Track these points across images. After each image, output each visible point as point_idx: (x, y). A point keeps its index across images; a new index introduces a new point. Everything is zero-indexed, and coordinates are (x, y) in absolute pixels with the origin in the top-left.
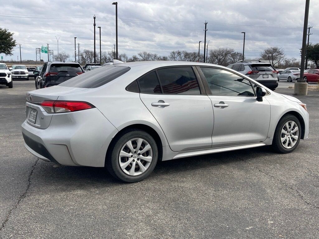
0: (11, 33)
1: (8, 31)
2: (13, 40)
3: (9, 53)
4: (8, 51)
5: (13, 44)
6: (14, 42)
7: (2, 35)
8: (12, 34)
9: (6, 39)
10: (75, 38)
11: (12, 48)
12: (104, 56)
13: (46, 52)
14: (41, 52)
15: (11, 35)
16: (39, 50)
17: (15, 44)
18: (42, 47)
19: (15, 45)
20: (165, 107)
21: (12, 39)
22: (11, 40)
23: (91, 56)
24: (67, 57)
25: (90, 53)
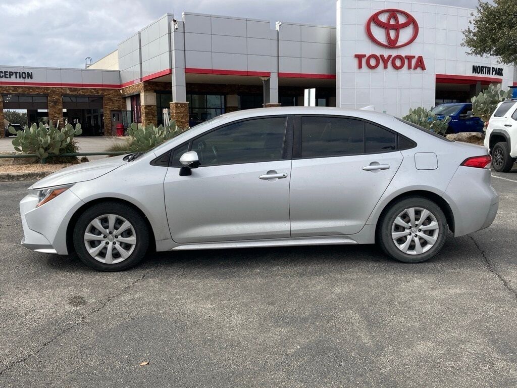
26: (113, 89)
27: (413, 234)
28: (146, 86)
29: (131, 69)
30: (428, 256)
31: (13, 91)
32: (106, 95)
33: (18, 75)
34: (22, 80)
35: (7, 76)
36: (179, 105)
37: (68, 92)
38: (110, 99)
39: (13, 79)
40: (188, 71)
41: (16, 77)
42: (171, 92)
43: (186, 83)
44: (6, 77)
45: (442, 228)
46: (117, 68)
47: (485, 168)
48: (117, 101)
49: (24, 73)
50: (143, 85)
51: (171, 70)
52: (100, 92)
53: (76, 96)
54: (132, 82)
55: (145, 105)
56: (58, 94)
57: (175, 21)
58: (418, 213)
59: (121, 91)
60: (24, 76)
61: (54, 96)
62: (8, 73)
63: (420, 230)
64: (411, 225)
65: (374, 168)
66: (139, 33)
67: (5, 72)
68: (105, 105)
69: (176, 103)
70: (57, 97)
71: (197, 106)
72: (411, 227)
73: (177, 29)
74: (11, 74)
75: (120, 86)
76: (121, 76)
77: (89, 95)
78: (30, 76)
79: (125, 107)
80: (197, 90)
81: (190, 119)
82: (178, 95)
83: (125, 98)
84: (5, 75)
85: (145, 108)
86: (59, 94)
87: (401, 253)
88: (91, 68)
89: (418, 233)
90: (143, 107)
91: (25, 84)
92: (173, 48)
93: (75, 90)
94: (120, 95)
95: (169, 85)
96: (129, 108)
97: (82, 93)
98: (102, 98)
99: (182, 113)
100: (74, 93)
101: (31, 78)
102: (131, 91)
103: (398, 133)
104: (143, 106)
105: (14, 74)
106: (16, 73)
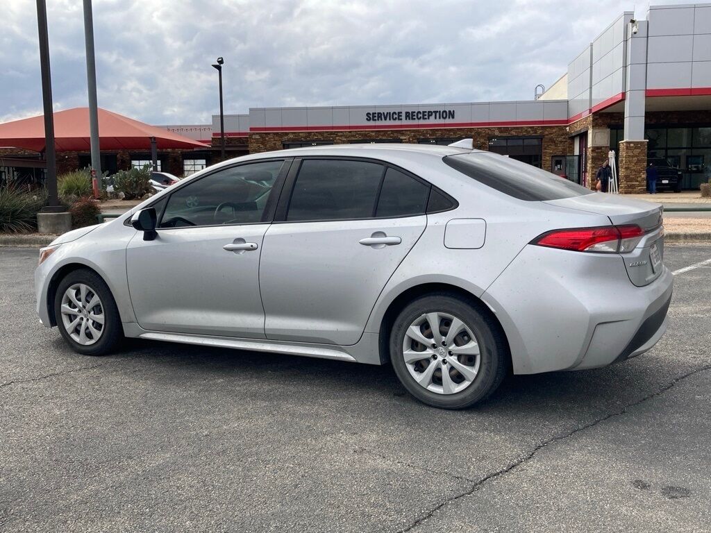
26: (557, 127)
27: (440, 358)
28: (596, 119)
29: (579, 98)
30: (463, 400)
31: (430, 135)
32: (547, 135)
33: (438, 114)
34: (442, 121)
35: (425, 117)
36: (632, 145)
37: (497, 133)
38: (552, 140)
39: (432, 121)
40: (650, 94)
41: (436, 118)
42: (622, 128)
43: (646, 113)
44: (424, 119)
45: (485, 353)
46: (565, 97)
47: (587, 252)
48: (561, 142)
49: (445, 111)
50: (591, 119)
51: (624, 94)
52: (539, 132)
53: (507, 139)
54: (580, 115)
55: (593, 147)
56: (483, 137)
57: (633, 22)
58: (445, 323)
59: (568, 128)
60: (444, 116)
61: (478, 139)
62: (427, 114)
63: (450, 354)
64: (434, 342)
65: (377, 242)
66: (592, 45)
67: (424, 112)
68: (545, 149)
69: (627, 142)
70: (482, 140)
71: (684, 145)
72: (434, 346)
73: (635, 33)
74: (430, 114)
75: (567, 121)
76: (570, 107)
77: (524, 136)
78: (452, 115)
79: (573, 151)
80: (676, 121)
81: (648, 165)
82: (634, 130)
83: (573, 138)
84: (424, 115)
85: (592, 151)
86: (485, 136)
87: (418, 388)
88: (542, 98)
89: (449, 358)
90: (590, 150)
91: (445, 125)
92: (629, 62)
93: (507, 130)
94: (567, 134)
95: (621, 116)
96: (577, 152)
97: (514, 134)
98: (542, 139)
99: (636, 156)
100: (505, 134)
101: (453, 117)
102: (579, 128)
103: (432, 184)
104: (590, 148)
105: (434, 114)
106: (436, 112)
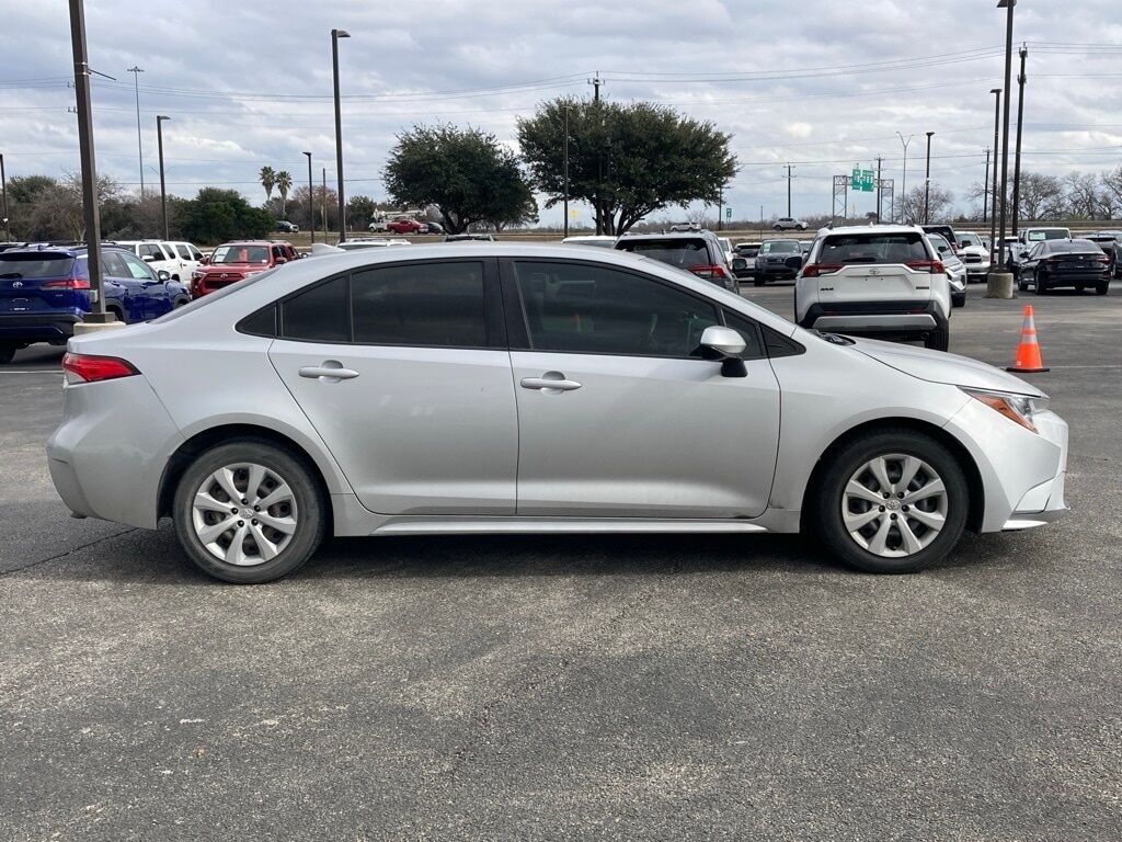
0: (725, 136)
1: (714, 130)
2: (729, 157)
3: (715, 198)
4: (712, 192)
5: (729, 171)
6: (730, 163)
7: (696, 145)
8: (729, 137)
9: (705, 154)
10: (929, 135)
11: (724, 183)
12: (1084, 192)
13: (867, 187)
14: (850, 188)
15: (724, 142)
16: (843, 180)
17: (735, 169)
18: (854, 171)
19: (731, 174)
20: (343, 381)
21: (725, 153)
22: (722, 158)
23: (1032, 193)
24: (944, 200)
25: (1029, 183)
